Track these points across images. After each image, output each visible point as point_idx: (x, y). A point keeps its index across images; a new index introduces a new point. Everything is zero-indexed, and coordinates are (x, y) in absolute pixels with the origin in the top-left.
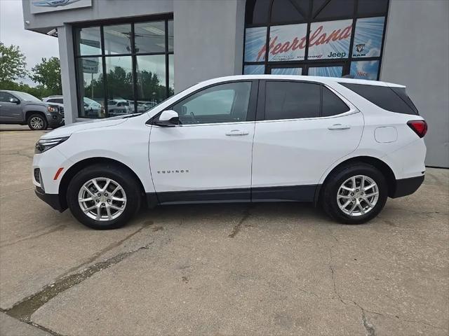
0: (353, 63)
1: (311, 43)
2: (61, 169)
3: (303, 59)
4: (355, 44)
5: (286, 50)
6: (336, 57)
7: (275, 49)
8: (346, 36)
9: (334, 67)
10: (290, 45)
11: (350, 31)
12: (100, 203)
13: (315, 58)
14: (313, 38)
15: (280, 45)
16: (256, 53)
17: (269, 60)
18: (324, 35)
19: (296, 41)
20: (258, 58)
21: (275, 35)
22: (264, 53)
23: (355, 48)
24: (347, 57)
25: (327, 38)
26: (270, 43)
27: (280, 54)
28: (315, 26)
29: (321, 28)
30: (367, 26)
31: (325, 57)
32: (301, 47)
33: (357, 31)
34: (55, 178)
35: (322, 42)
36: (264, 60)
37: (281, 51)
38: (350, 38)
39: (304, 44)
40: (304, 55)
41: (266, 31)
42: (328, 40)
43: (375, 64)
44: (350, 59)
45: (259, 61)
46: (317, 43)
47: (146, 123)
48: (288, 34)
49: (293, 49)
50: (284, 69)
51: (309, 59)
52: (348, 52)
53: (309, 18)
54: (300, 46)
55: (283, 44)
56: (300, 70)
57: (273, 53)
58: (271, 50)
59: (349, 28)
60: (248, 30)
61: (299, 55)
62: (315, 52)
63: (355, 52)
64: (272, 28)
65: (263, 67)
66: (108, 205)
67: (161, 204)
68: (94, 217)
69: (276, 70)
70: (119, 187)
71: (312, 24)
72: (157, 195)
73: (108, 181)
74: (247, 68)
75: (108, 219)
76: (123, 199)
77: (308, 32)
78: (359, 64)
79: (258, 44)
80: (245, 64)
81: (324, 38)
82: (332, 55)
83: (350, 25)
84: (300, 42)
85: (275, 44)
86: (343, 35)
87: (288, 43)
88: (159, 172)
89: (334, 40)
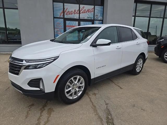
0: (95, 21)
1: (81, 12)
2: (58, 76)
3: (78, 18)
4: (95, 15)
5: (72, 14)
7: (67, 13)
8: (92, 11)
9: (89, 22)
10: (73, 12)
11: (93, 10)
12: (74, 90)
13: (83, 18)
14: (81, 10)
15: (69, 11)
16: (59, 14)
17: (65, 17)
18: (85, 10)
19: (75, 11)
21: (67, 7)
23: (95, 16)
24: (93, 19)
25: (86, 11)
26: (65, 10)
27: (69, 15)
28: (82, 6)
29: (84, 7)
30: (98, 9)
31: (86, 18)
32: (77, 14)
33: (95, 10)
34: (54, 82)
35: (85, 13)
36: (63, 17)
37: (70, 14)
39: (78, 12)
40: (79, 17)
41: (63, 5)
43: (101, 22)
45: (61, 17)
46: (83, 13)
47: (90, 46)
48: (72, 8)
49: (75, 14)
50: (71, 21)
51: (80, 18)
52: (93, 17)
53: (79, 3)
54: (77, 13)
56: (77, 22)
57: (66, 14)
58: (65, 13)
59: (93, 9)
60: (54, 3)
61: (76, 16)
62: (83, 16)
64: (65, 4)
65: (63, 20)
66: (77, 90)
67: (95, 82)
68: (71, 98)
69: (68, 21)
70: (82, 79)
71: (81, 5)
72: (95, 79)
73: (78, 77)
74: (55, 19)
75: (76, 97)
76: (83, 84)
77: (80, 8)
78: (97, 22)
79: (60, 10)
80: (54, 18)
81: (85, 11)
82: (88, 18)
83: (93, 8)
84: (77, 11)
85: (67, 11)
86: (91, 11)
87: (72, 11)
88: (97, 68)
89: (88, 12)
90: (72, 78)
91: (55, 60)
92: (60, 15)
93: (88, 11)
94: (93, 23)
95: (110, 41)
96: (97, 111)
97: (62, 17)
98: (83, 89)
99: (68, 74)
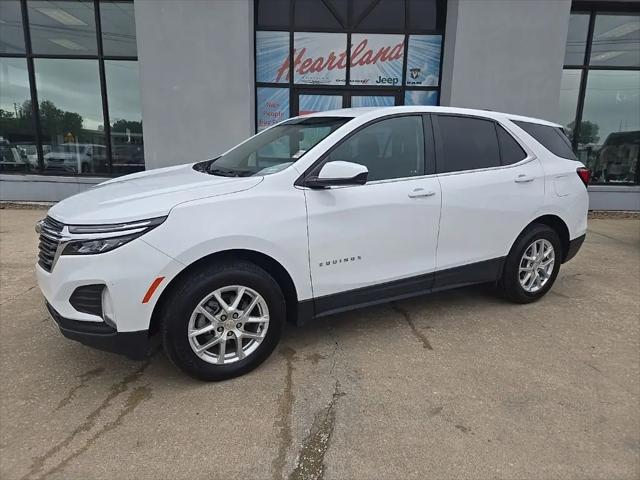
0: (407, 93)
1: (354, 62)
2: (159, 281)
3: (344, 84)
4: (409, 68)
5: (319, 69)
6: (387, 84)
7: (303, 66)
8: (397, 57)
9: (385, 98)
10: (325, 62)
11: (402, 51)
12: (226, 332)
13: (361, 84)
14: (355, 55)
15: (310, 60)
16: (273, 70)
17: (295, 82)
18: (370, 52)
19: (332, 57)
20: (278, 79)
21: (303, 46)
22: (287, 71)
23: (408, 73)
24: (400, 84)
25: (373, 56)
26: (296, 56)
27: (310, 74)
28: (357, 38)
29: (365, 42)
30: (421, 45)
31: (372, 82)
32: (340, 67)
33: (410, 51)
34: (146, 300)
35: (368, 62)
36: (288, 82)
37: (312, 70)
38: (401, 59)
39: (344, 62)
40: (344, 78)
41: (288, 38)
42: (375, 60)
43: (433, 95)
44: (404, 88)
45: (280, 82)
46: (361, 62)
47: (295, 184)
48: (321, 46)
49: (330, 68)
50: (318, 96)
51: (351, 83)
52: (400, 79)
53: (348, 26)
54: (339, 65)
55: (314, 60)
56: (339, 99)
57: (301, 72)
58: (297, 68)
59: (400, 46)
60: (260, 34)
61: (336, 77)
62: (361, 75)
63: (409, 78)
64: (297, 35)
65: (287, 91)
66: (239, 333)
67: (317, 316)
68: (214, 360)
69: (305, 96)
70: (258, 299)
71: (353, 36)
72: (315, 303)
73: (242, 290)
74: (261, 91)
75: (237, 359)
76: (264, 318)
77: (349, 46)
78: (415, 95)
79: (277, 56)
80: (258, 85)
81: (370, 56)
82: (381, 80)
83: (402, 42)
84: (338, 58)
85: (303, 60)
86: (393, 55)
87: (321, 59)
88: (321, 265)
89: (383, 60)
90: (217, 294)
91: (150, 228)
92: (280, 75)
93: (383, 55)
94: (400, 102)
95: (363, 169)
96: (289, 411)
97: (284, 80)
98: (263, 335)
99: (202, 276)
